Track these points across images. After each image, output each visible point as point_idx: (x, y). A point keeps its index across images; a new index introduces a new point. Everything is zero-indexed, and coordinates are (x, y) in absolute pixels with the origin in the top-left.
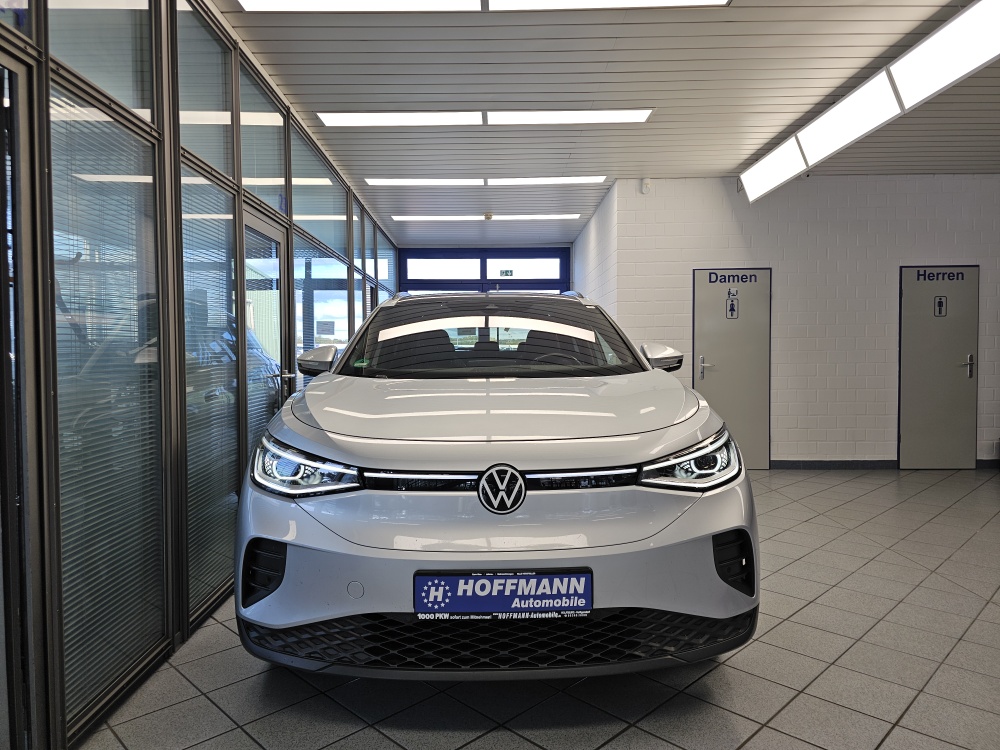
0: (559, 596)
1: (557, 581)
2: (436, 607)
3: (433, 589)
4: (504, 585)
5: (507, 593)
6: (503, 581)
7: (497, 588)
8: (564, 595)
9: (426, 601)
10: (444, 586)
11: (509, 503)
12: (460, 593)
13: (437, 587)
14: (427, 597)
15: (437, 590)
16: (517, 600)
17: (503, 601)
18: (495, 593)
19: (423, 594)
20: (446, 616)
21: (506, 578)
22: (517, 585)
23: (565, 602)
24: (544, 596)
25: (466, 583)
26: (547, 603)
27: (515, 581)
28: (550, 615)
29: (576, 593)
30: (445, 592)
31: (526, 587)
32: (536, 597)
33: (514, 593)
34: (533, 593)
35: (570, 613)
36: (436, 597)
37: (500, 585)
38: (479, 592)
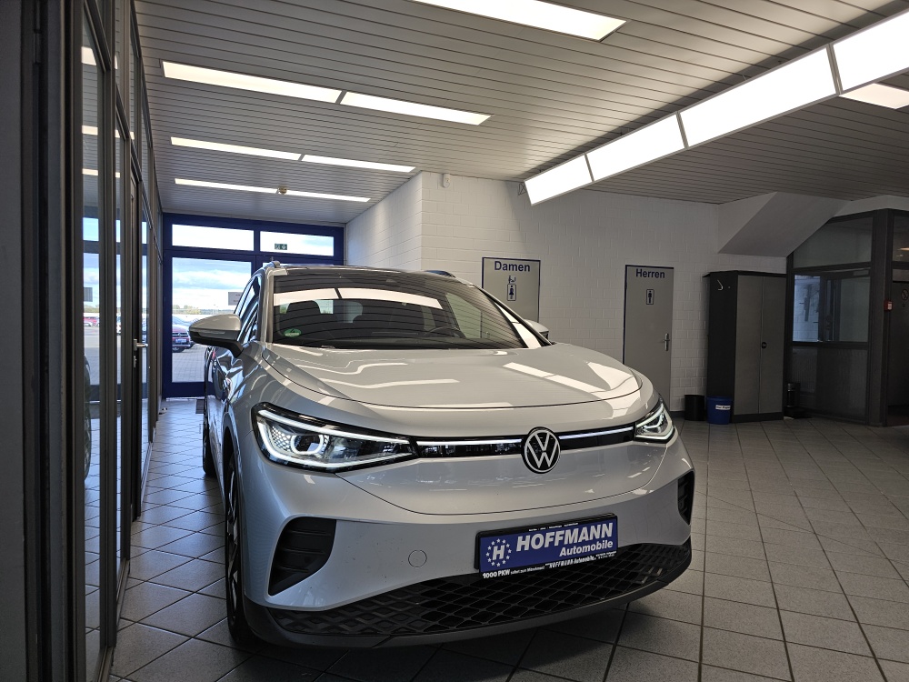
0: (594, 541)
1: (593, 528)
2: (499, 565)
3: (496, 548)
4: (554, 537)
5: (556, 544)
6: (553, 534)
7: (549, 540)
8: (598, 540)
9: (490, 560)
10: (505, 544)
11: (549, 463)
12: (519, 549)
13: (499, 546)
14: (491, 556)
15: (499, 549)
16: (564, 549)
17: (553, 551)
18: (547, 545)
19: (488, 554)
20: (507, 572)
21: (555, 530)
22: (564, 535)
23: (598, 546)
24: (584, 543)
25: (524, 539)
26: (587, 548)
27: (562, 532)
28: (587, 559)
29: (606, 537)
30: (506, 549)
31: (571, 536)
32: (579, 545)
33: (561, 542)
34: (576, 541)
35: (602, 555)
36: (498, 556)
37: (551, 537)
38: (535, 547)
